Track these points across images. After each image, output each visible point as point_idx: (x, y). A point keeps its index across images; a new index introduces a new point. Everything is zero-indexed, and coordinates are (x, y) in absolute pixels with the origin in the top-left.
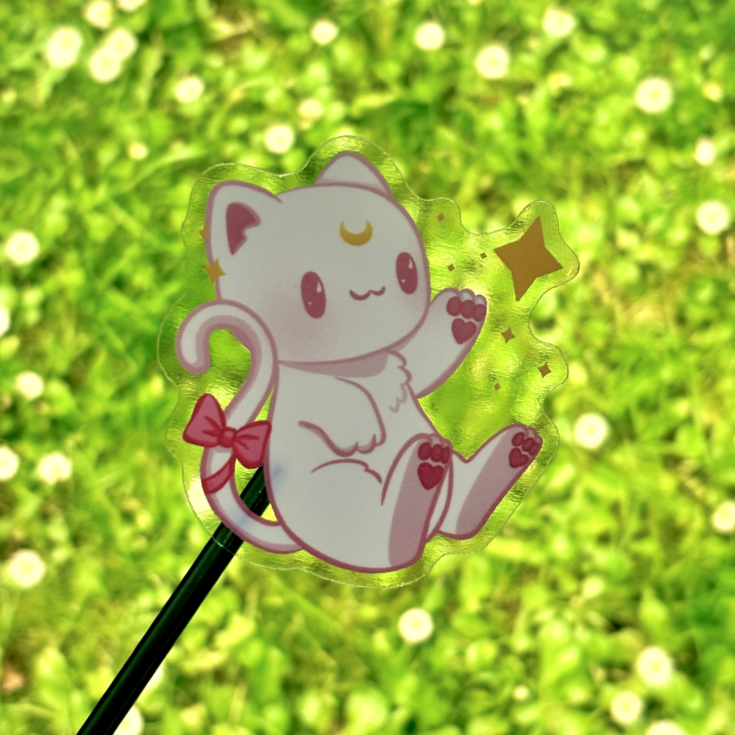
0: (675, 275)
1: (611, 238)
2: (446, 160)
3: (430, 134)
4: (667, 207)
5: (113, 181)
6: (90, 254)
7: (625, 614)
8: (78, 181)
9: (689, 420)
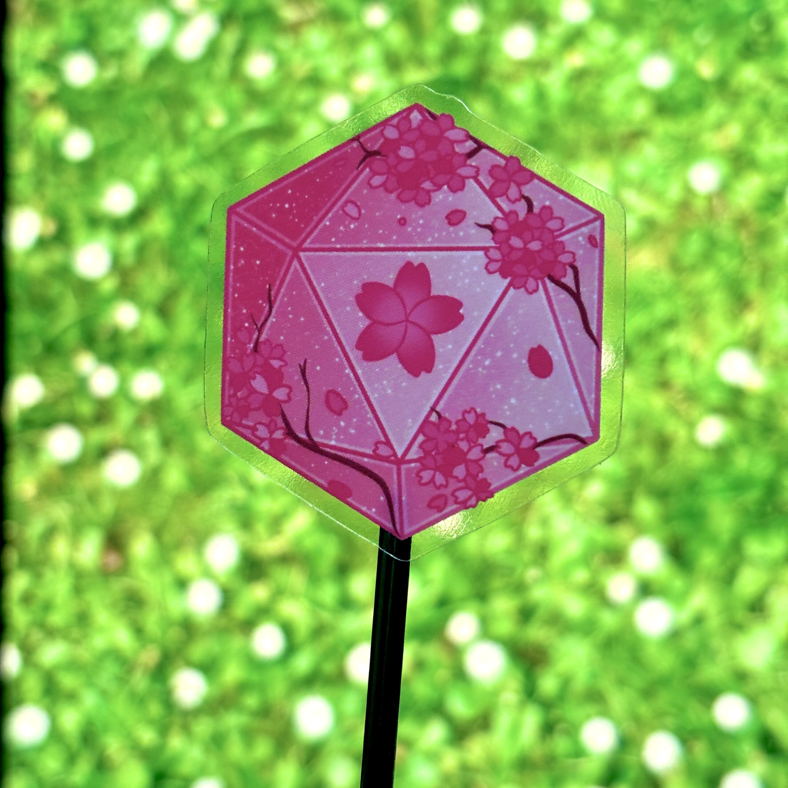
4: (661, 170)
5: (198, 146)
6: (178, 207)
7: (620, 509)
8: (168, 144)
9: (677, 351)
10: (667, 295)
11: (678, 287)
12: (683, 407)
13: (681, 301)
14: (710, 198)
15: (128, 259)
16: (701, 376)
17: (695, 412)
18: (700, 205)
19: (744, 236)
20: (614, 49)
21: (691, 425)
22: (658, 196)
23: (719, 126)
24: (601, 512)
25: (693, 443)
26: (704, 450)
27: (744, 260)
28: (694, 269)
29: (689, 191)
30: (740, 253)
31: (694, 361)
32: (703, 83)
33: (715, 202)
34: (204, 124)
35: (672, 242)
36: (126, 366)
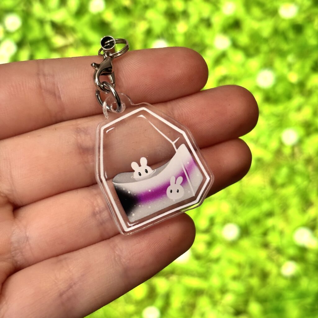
10: (269, 199)
11: (274, 195)
12: (276, 257)
13: (276, 202)
14: (293, 147)
16: (285, 241)
17: (282, 259)
18: (287, 151)
19: (310, 169)
20: (243, 65)
21: (279, 266)
22: (265, 147)
23: (299, 109)
24: (231, 310)
25: (280, 275)
26: (286, 278)
27: (310, 181)
28: (283, 186)
29: (282, 144)
30: (308, 178)
31: (282, 233)
32: (292, 85)
33: (296, 150)
35: (272, 171)
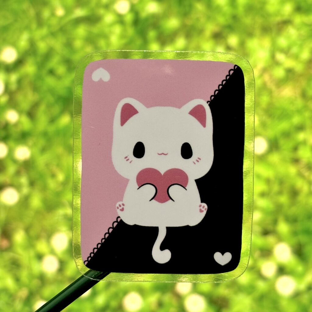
0: (301, 75)
1: (273, 57)
2: (198, 19)
3: (191, 6)
4: (299, 43)
5: (49, 26)
6: (39, 59)
7: (270, 227)
8: (34, 26)
9: (304, 143)
15: (13, 87)
34: (53, 14)
36: (12, 143)
